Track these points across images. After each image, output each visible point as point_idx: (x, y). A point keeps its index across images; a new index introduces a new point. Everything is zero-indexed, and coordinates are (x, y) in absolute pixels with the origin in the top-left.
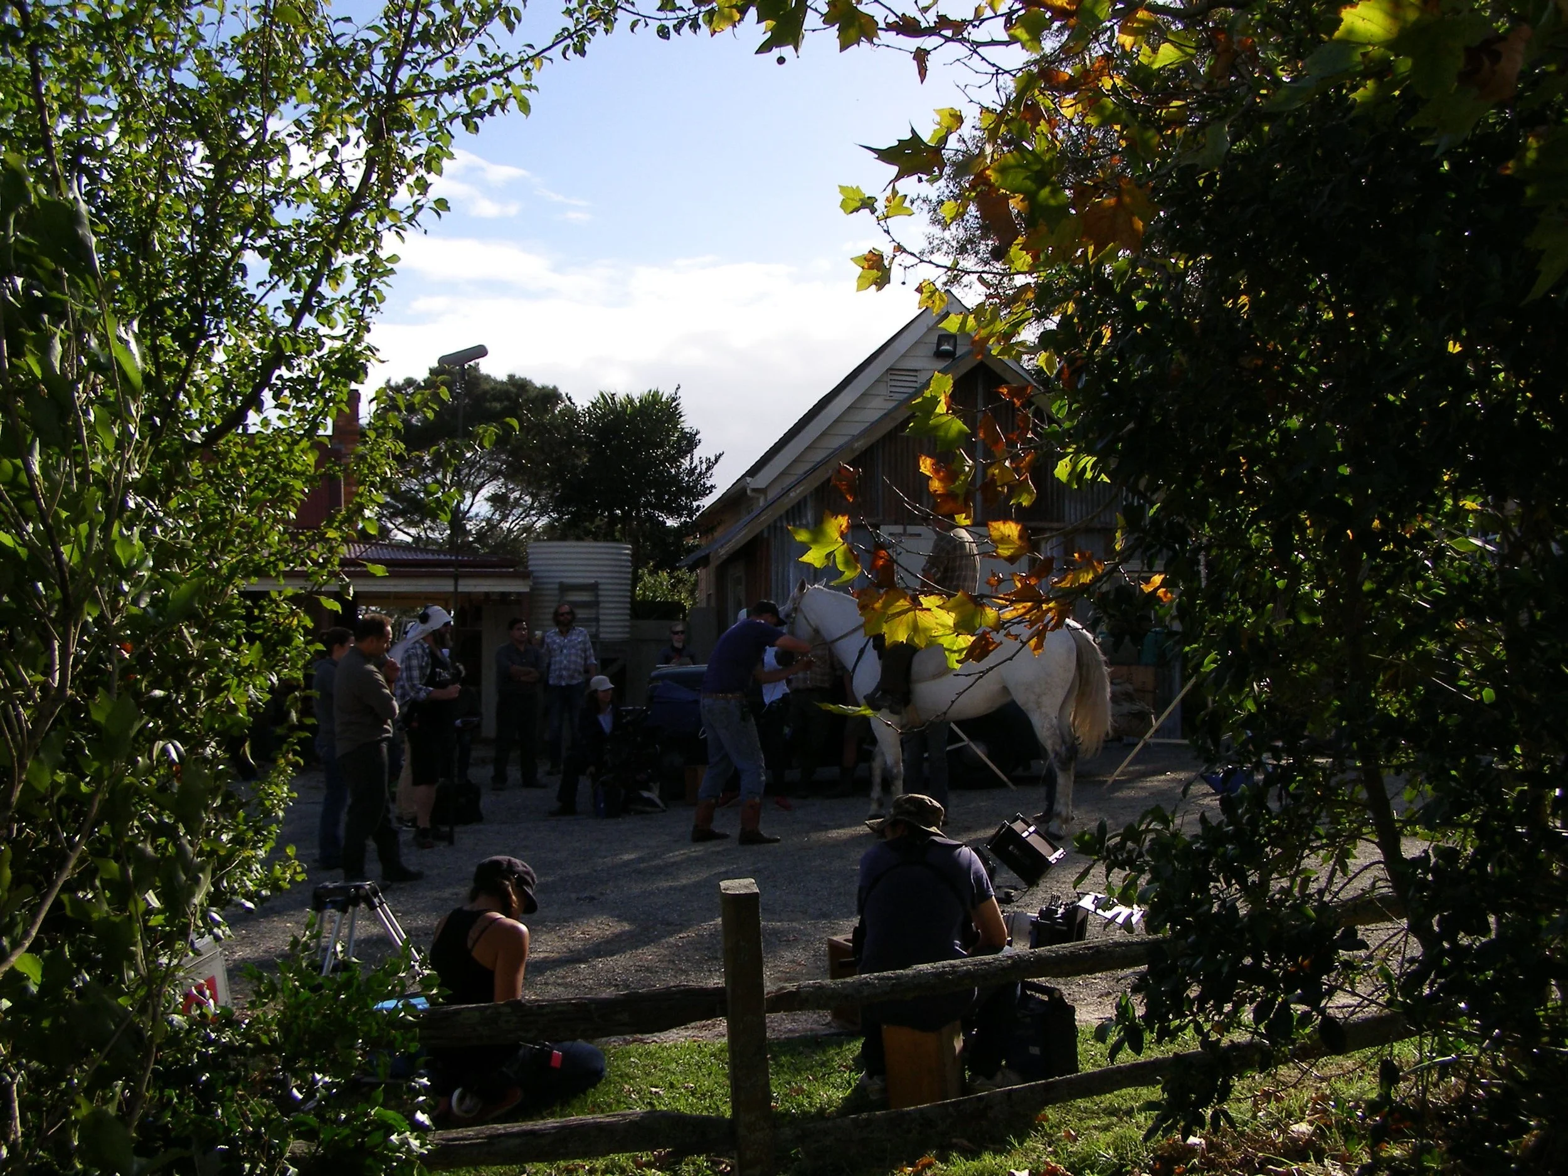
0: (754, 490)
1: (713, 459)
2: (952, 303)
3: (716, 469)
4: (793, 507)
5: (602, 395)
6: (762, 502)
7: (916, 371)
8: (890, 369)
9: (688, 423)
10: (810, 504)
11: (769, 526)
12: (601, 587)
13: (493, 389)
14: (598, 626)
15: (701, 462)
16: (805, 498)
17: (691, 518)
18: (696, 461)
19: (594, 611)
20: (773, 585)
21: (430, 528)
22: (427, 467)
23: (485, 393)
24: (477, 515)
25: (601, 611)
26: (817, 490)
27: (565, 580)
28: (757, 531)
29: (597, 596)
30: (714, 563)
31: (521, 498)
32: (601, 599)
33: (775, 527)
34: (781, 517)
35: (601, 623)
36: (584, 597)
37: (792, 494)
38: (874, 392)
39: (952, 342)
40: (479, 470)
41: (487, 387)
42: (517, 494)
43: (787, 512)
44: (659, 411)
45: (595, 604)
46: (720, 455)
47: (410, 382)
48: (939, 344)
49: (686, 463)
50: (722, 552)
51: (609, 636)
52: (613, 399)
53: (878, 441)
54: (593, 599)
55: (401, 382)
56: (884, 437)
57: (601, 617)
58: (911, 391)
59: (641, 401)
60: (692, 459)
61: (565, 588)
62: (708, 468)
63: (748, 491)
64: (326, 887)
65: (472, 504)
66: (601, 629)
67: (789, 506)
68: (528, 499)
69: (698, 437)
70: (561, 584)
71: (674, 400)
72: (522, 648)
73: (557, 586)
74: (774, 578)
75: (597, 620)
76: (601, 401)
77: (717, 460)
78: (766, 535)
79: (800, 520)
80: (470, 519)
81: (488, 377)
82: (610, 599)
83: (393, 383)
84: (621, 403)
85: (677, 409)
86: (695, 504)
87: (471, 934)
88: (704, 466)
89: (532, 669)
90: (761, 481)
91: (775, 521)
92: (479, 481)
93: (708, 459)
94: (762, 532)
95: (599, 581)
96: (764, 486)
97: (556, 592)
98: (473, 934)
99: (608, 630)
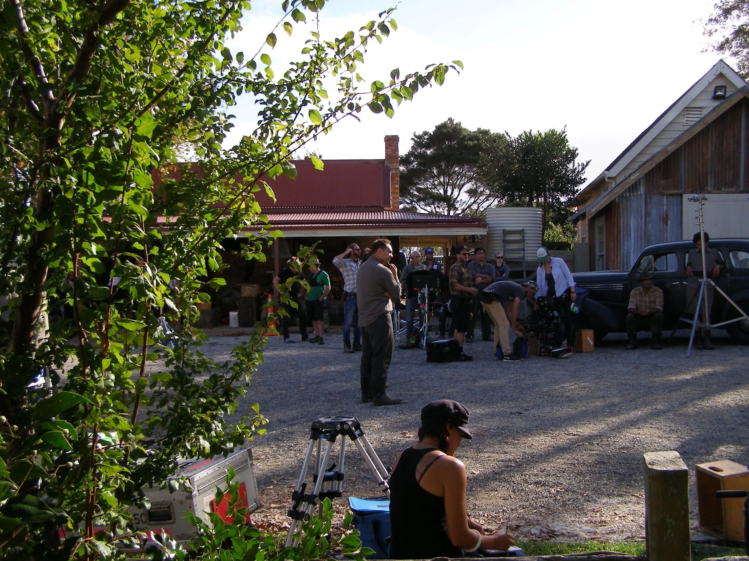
0: (609, 178)
1: (585, 164)
2: (723, 68)
3: (587, 169)
4: (632, 185)
5: (525, 132)
6: (613, 185)
7: (701, 108)
8: (687, 108)
9: (571, 145)
10: (642, 183)
11: (619, 196)
12: (525, 232)
13: (469, 135)
14: (524, 253)
15: (579, 165)
16: (639, 179)
17: (574, 196)
18: (576, 165)
19: (522, 245)
20: (622, 229)
21: (438, 207)
22: (435, 176)
23: (465, 136)
24: (461, 200)
25: (526, 245)
26: (646, 175)
27: (506, 229)
28: (612, 199)
29: (523, 237)
30: (588, 217)
31: (483, 191)
32: (525, 238)
33: (622, 197)
34: (626, 191)
35: (526, 252)
36: (517, 237)
37: (632, 178)
38: (677, 121)
39: (723, 90)
40: (462, 177)
41: (466, 134)
42: (482, 189)
43: (629, 188)
44: (555, 139)
45: (523, 241)
46: (589, 162)
47: (426, 133)
48: (715, 92)
49: (570, 166)
50: (593, 210)
51: (529, 258)
52: (530, 134)
53: (681, 147)
54: (521, 238)
55: (421, 133)
56: (685, 144)
57: (526, 248)
58: (698, 119)
59: (546, 134)
60: (574, 163)
61: (506, 233)
62: (583, 169)
63: (606, 179)
64: (320, 422)
65: (459, 195)
66: (526, 255)
67: (631, 184)
68: (488, 192)
69: (577, 152)
70: (504, 230)
71: (564, 133)
72: (482, 265)
73: (502, 232)
74: (622, 225)
75: (524, 250)
76: (524, 135)
77: (587, 164)
78: (617, 200)
79: (637, 192)
80: (458, 202)
81: (465, 129)
82: (530, 238)
83: (417, 134)
84: (535, 136)
85: (564, 137)
86: (576, 188)
87: (418, 467)
88: (580, 168)
89: (488, 276)
90: (613, 173)
91: (622, 193)
92: (462, 182)
93: (583, 164)
94: (615, 199)
95: (525, 228)
96: (615, 176)
97: (502, 235)
98: (420, 467)
99: (530, 255)
